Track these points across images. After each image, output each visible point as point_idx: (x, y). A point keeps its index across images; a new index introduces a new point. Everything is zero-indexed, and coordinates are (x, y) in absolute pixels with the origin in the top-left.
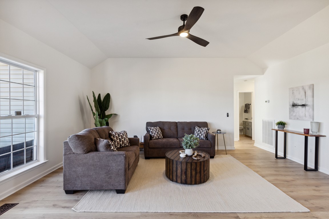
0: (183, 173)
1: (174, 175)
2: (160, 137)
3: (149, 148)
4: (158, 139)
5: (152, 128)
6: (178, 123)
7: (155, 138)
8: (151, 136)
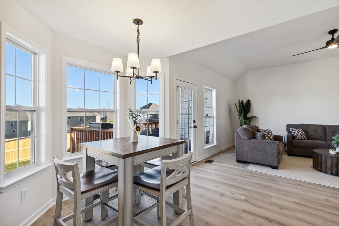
0: (334, 165)
1: (322, 166)
2: (304, 138)
3: (292, 146)
4: (301, 139)
5: (295, 129)
6: (326, 127)
7: (298, 138)
8: (293, 136)
